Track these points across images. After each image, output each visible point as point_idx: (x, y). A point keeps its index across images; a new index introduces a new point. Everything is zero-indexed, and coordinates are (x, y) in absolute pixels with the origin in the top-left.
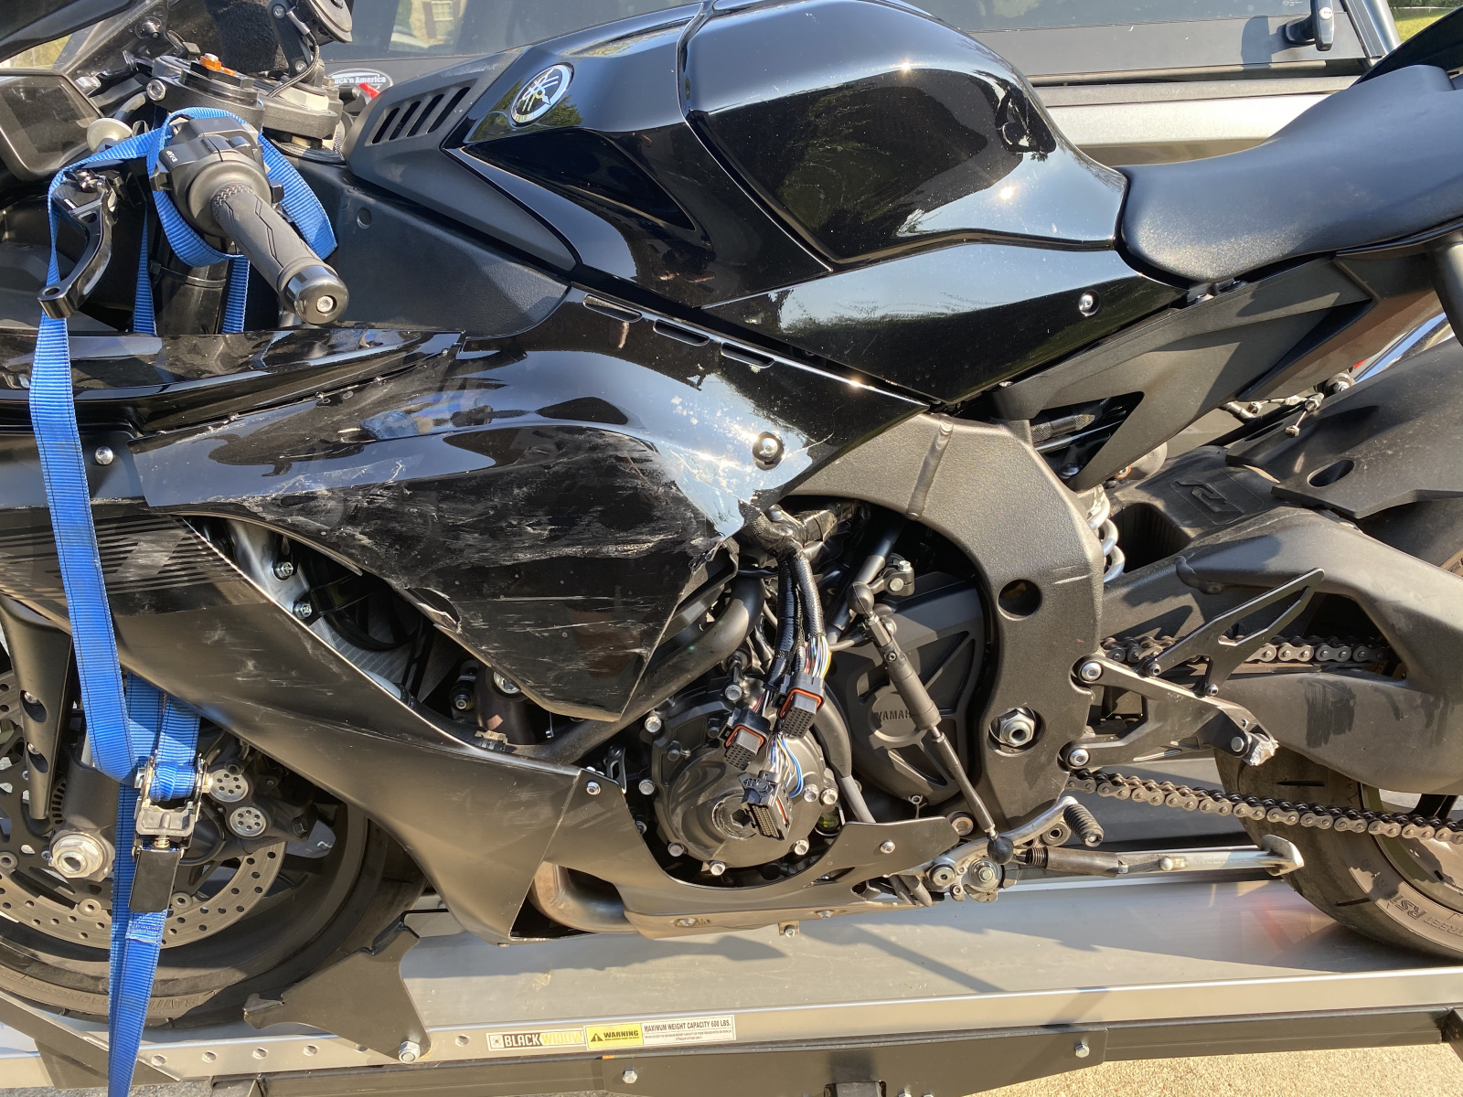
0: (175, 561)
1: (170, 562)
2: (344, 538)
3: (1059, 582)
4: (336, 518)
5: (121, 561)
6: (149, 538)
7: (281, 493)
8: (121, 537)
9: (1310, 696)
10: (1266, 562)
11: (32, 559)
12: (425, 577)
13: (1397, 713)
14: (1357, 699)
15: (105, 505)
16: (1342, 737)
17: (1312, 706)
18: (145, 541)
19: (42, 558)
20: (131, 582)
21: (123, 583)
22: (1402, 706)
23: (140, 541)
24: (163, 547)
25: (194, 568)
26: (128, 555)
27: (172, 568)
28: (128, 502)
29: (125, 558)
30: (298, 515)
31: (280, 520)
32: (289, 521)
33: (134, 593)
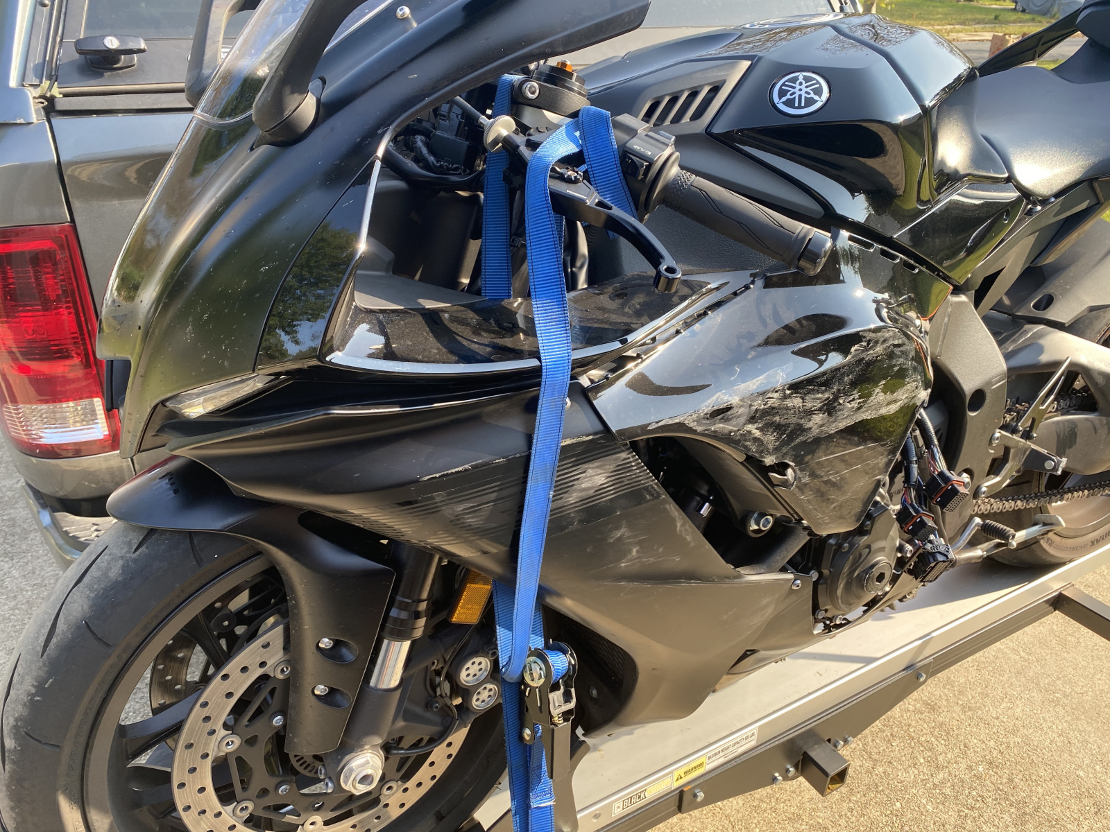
0: (609, 479)
1: (606, 481)
2: (744, 435)
3: (994, 387)
4: (743, 420)
5: (568, 489)
6: (596, 464)
7: (710, 408)
8: (575, 468)
9: (1058, 430)
10: (1040, 358)
11: (492, 504)
12: (786, 454)
13: (1095, 430)
14: (1078, 427)
15: (572, 444)
16: (1071, 450)
17: (1058, 436)
18: (593, 468)
19: (502, 501)
20: (572, 504)
21: (564, 506)
22: (1098, 426)
23: (588, 468)
24: (604, 469)
25: (622, 482)
26: (575, 482)
27: (605, 486)
28: (591, 437)
29: (572, 486)
30: (719, 423)
31: (706, 430)
32: (713, 429)
33: (570, 514)
